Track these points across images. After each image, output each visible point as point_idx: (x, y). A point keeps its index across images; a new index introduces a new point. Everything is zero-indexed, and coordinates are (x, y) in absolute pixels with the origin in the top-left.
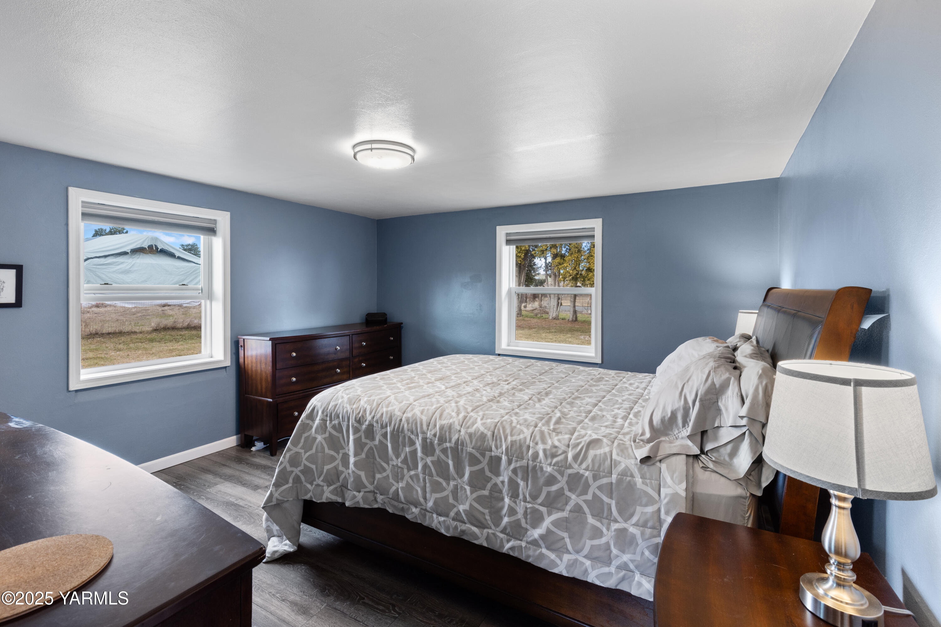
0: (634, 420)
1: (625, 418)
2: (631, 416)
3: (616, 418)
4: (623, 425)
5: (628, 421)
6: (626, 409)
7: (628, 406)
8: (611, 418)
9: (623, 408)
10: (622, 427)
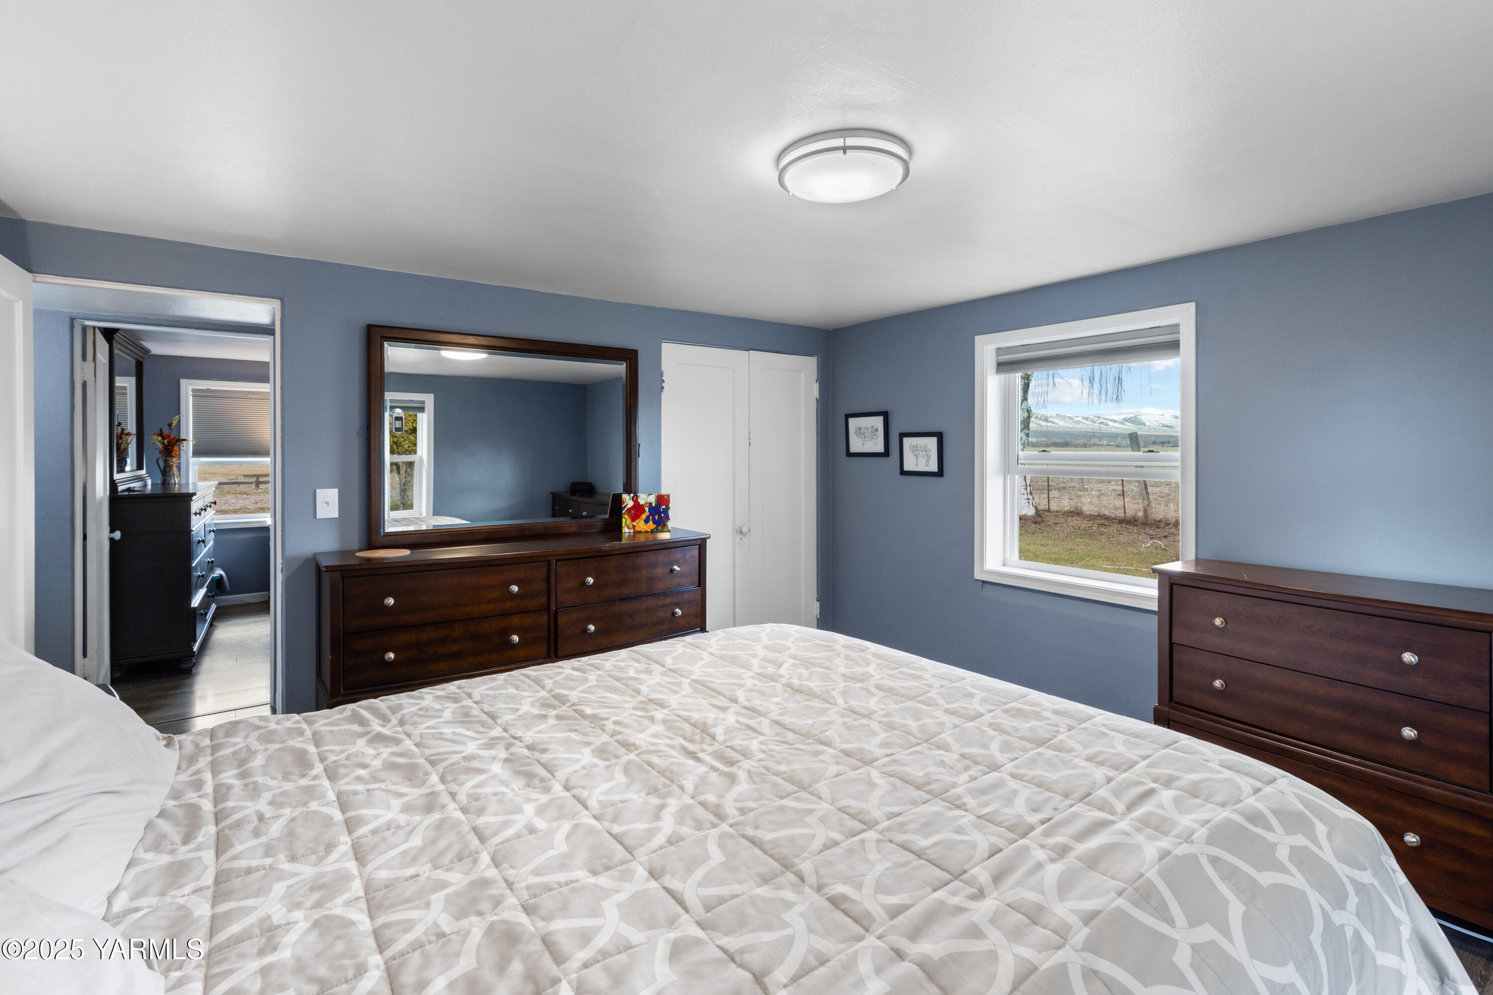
0: (191, 797)
1: (220, 794)
2: (207, 806)
3: (246, 785)
4: (215, 774)
5: (209, 788)
6: (238, 824)
7: (239, 848)
8: (260, 779)
9: (249, 828)
10: (216, 768)
